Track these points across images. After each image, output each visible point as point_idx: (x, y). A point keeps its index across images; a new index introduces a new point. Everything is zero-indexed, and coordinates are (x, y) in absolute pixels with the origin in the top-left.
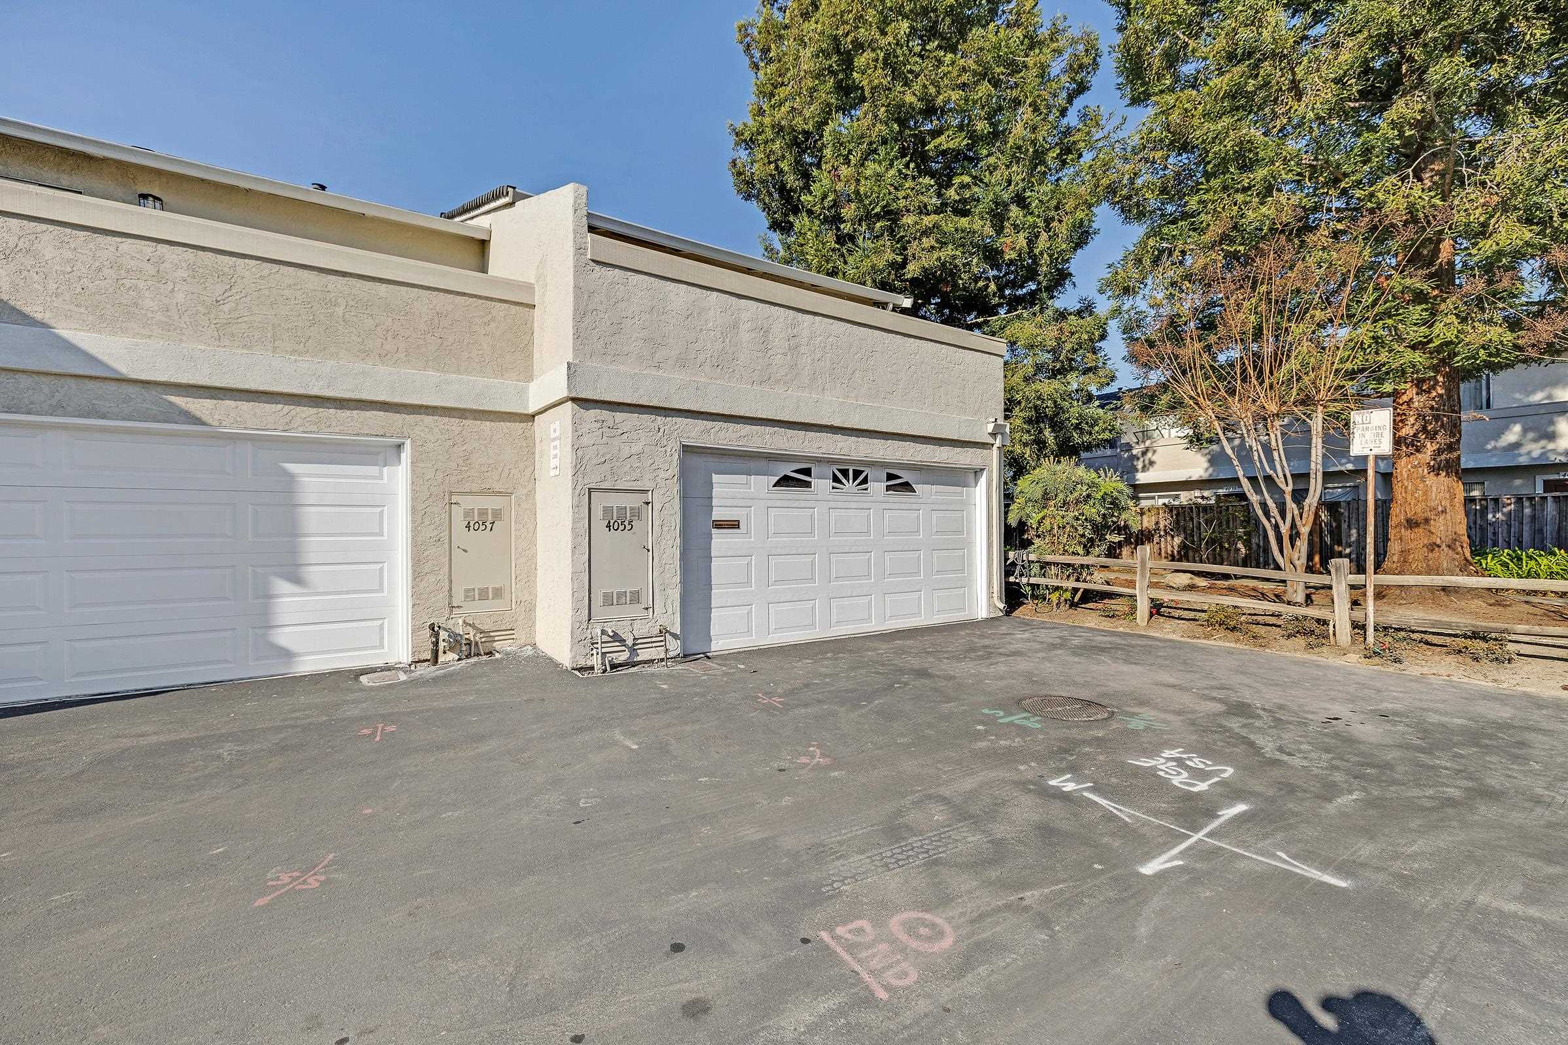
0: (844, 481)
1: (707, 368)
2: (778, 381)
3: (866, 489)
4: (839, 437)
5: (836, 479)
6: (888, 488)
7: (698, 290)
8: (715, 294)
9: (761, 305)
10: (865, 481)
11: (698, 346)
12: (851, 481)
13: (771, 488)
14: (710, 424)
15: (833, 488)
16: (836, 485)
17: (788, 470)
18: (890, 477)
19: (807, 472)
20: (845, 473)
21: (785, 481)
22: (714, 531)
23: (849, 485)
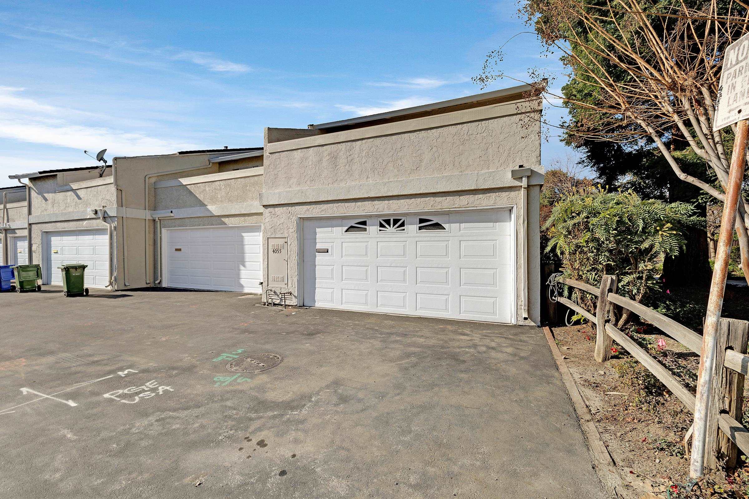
0: (387, 226)
1: (308, 182)
2: (341, 180)
3: (404, 230)
4: (376, 202)
5: (382, 225)
6: (420, 228)
7: (305, 150)
8: (312, 148)
9: (333, 146)
10: (403, 225)
11: (305, 174)
12: (392, 226)
13: (344, 233)
14: (308, 207)
15: (380, 230)
16: (381, 228)
17: (353, 223)
18: (422, 221)
19: (364, 223)
20: (388, 222)
21: (351, 229)
22: (317, 254)
23: (391, 229)
